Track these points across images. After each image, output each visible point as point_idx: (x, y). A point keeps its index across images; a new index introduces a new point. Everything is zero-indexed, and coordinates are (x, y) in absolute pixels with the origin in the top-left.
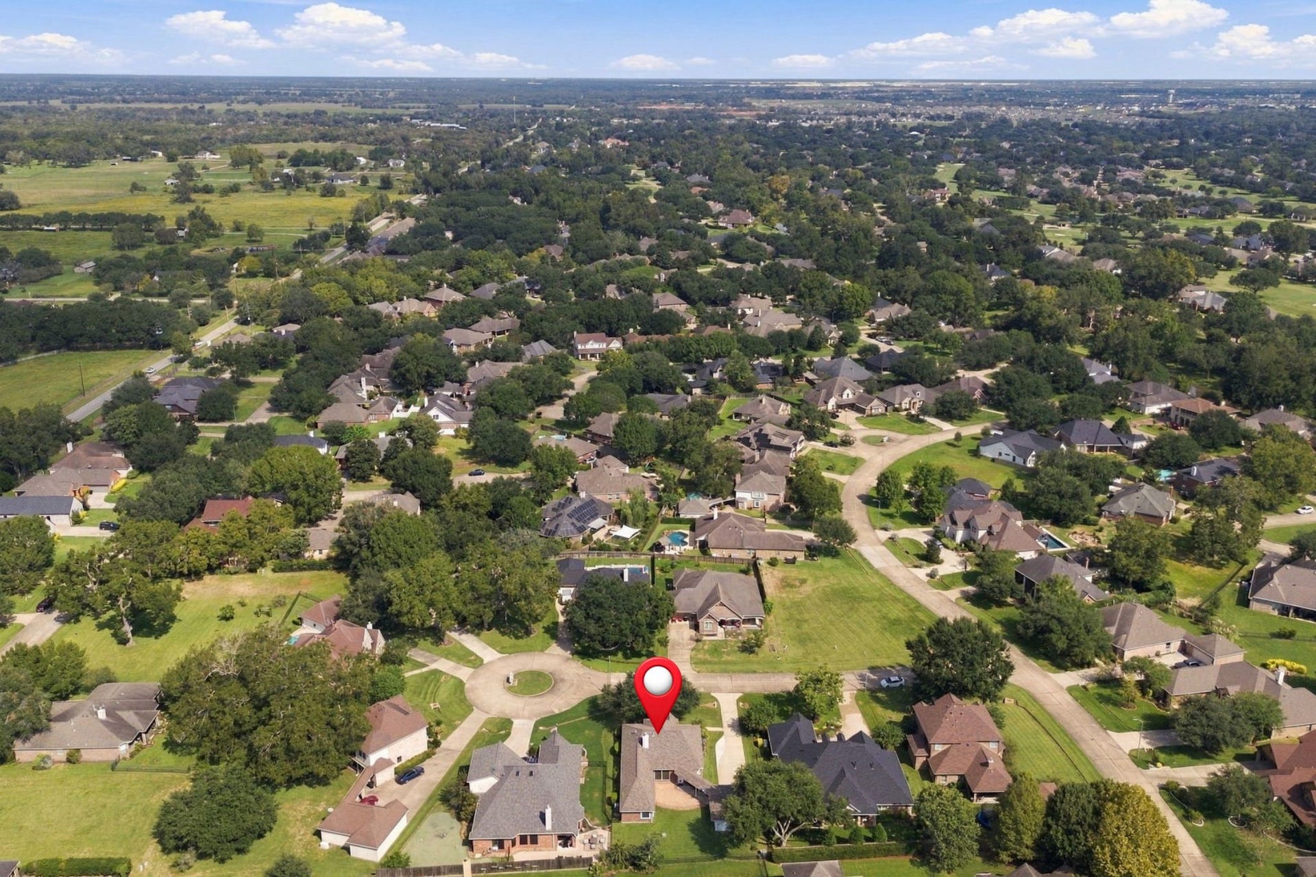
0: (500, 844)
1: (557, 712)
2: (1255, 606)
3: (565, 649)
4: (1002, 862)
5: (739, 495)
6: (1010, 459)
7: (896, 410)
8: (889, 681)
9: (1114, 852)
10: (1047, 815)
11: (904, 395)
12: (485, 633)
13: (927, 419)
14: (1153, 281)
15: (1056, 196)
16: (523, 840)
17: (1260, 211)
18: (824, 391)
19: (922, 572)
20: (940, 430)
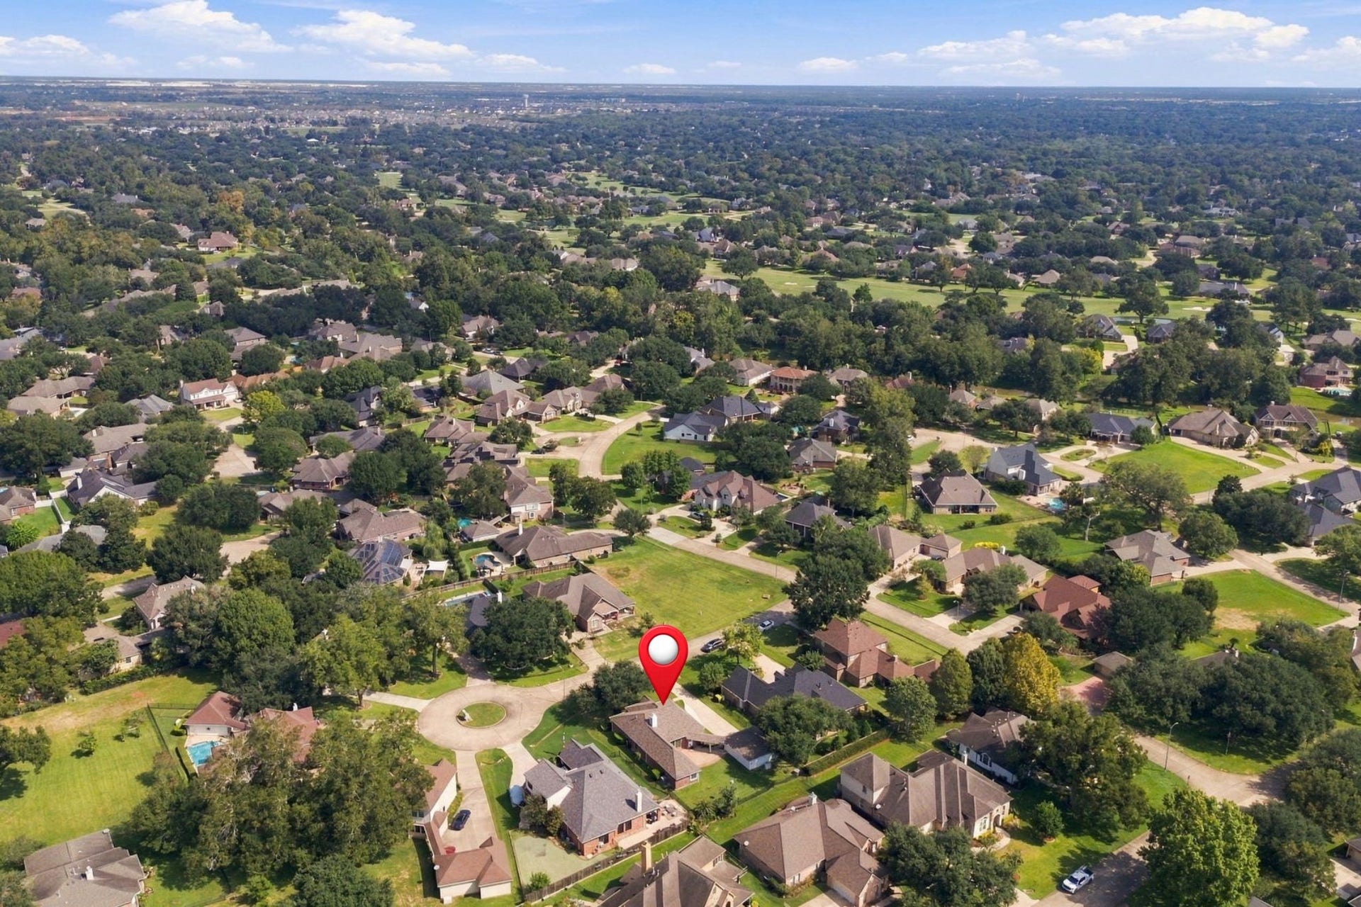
0: (605, 839)
1: (532, 730)
2: (937, 511)
3: (484, 678)
4: (950, 720)
5: (514, 510)
6: (692, 438)
7: (564, 413)
8: (763, 626)
9: (1030, 684)
10: (973, 675)
11: (567, 398)
12: (391, 687)
13: (597, 417)
14: (676, 275)
15: (515, 201)
16: (621, 830)
17: (684, 207)
18: (498, 405)
19: (708, 539)
20: (612, 424)
